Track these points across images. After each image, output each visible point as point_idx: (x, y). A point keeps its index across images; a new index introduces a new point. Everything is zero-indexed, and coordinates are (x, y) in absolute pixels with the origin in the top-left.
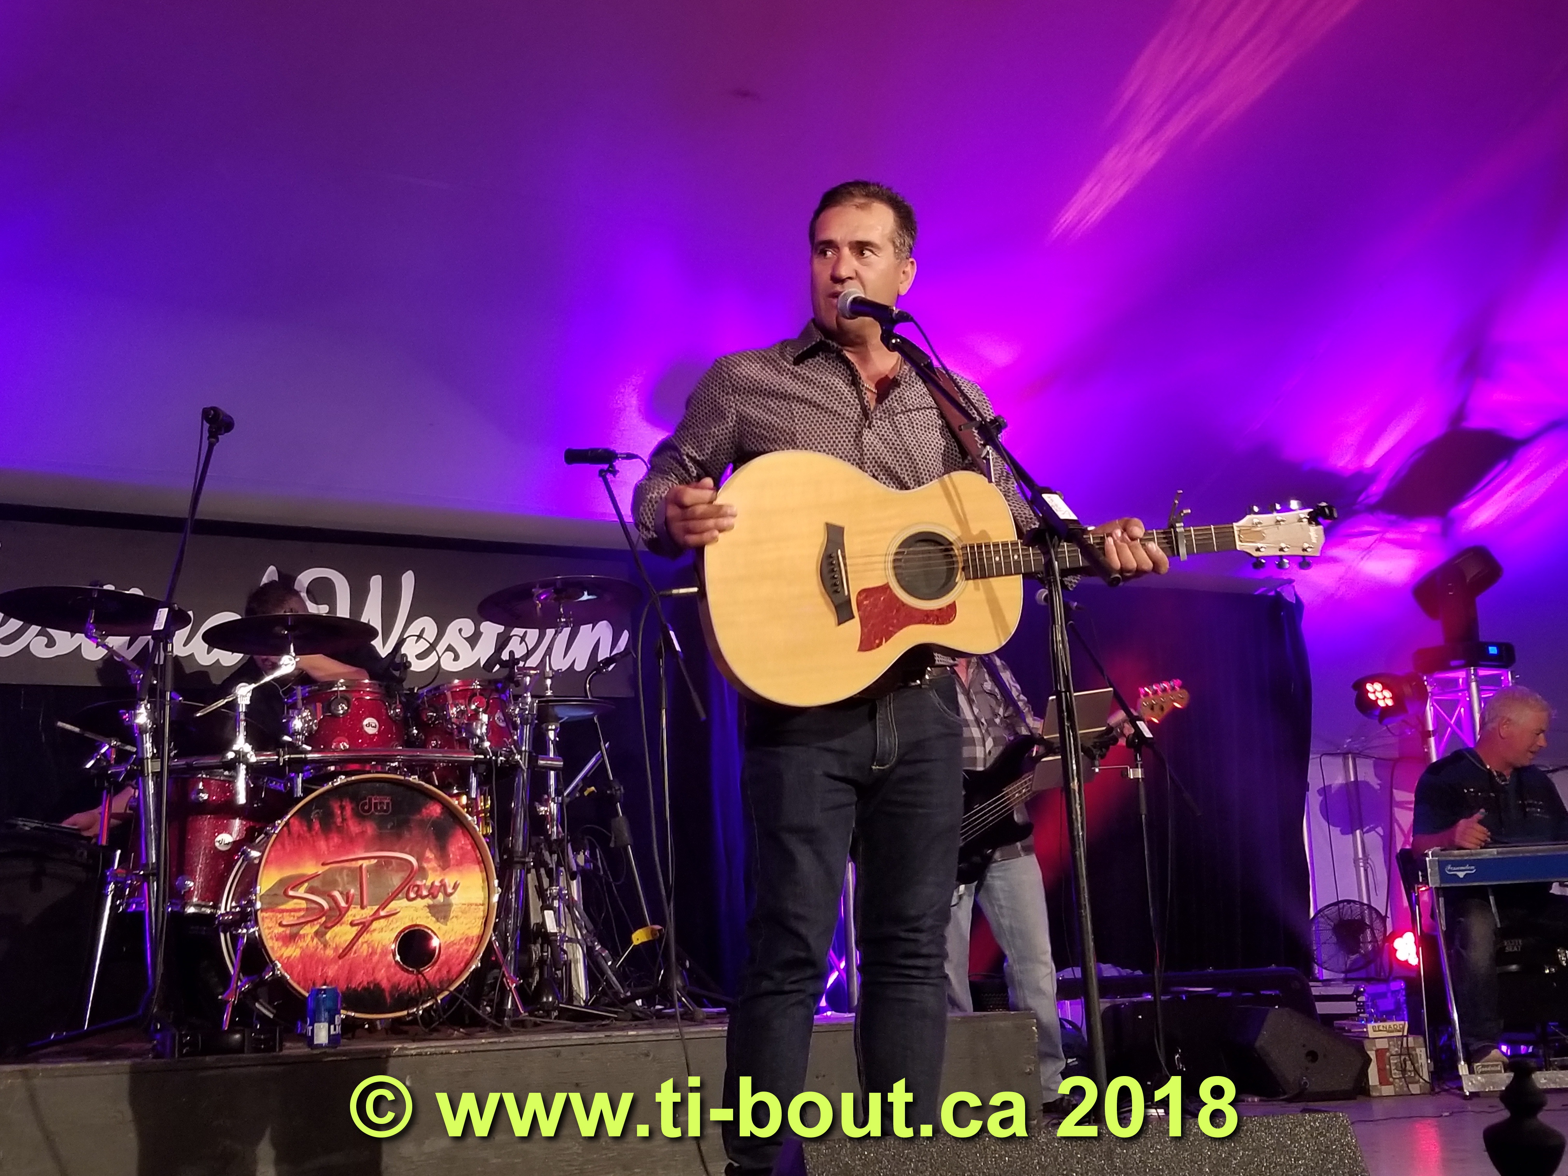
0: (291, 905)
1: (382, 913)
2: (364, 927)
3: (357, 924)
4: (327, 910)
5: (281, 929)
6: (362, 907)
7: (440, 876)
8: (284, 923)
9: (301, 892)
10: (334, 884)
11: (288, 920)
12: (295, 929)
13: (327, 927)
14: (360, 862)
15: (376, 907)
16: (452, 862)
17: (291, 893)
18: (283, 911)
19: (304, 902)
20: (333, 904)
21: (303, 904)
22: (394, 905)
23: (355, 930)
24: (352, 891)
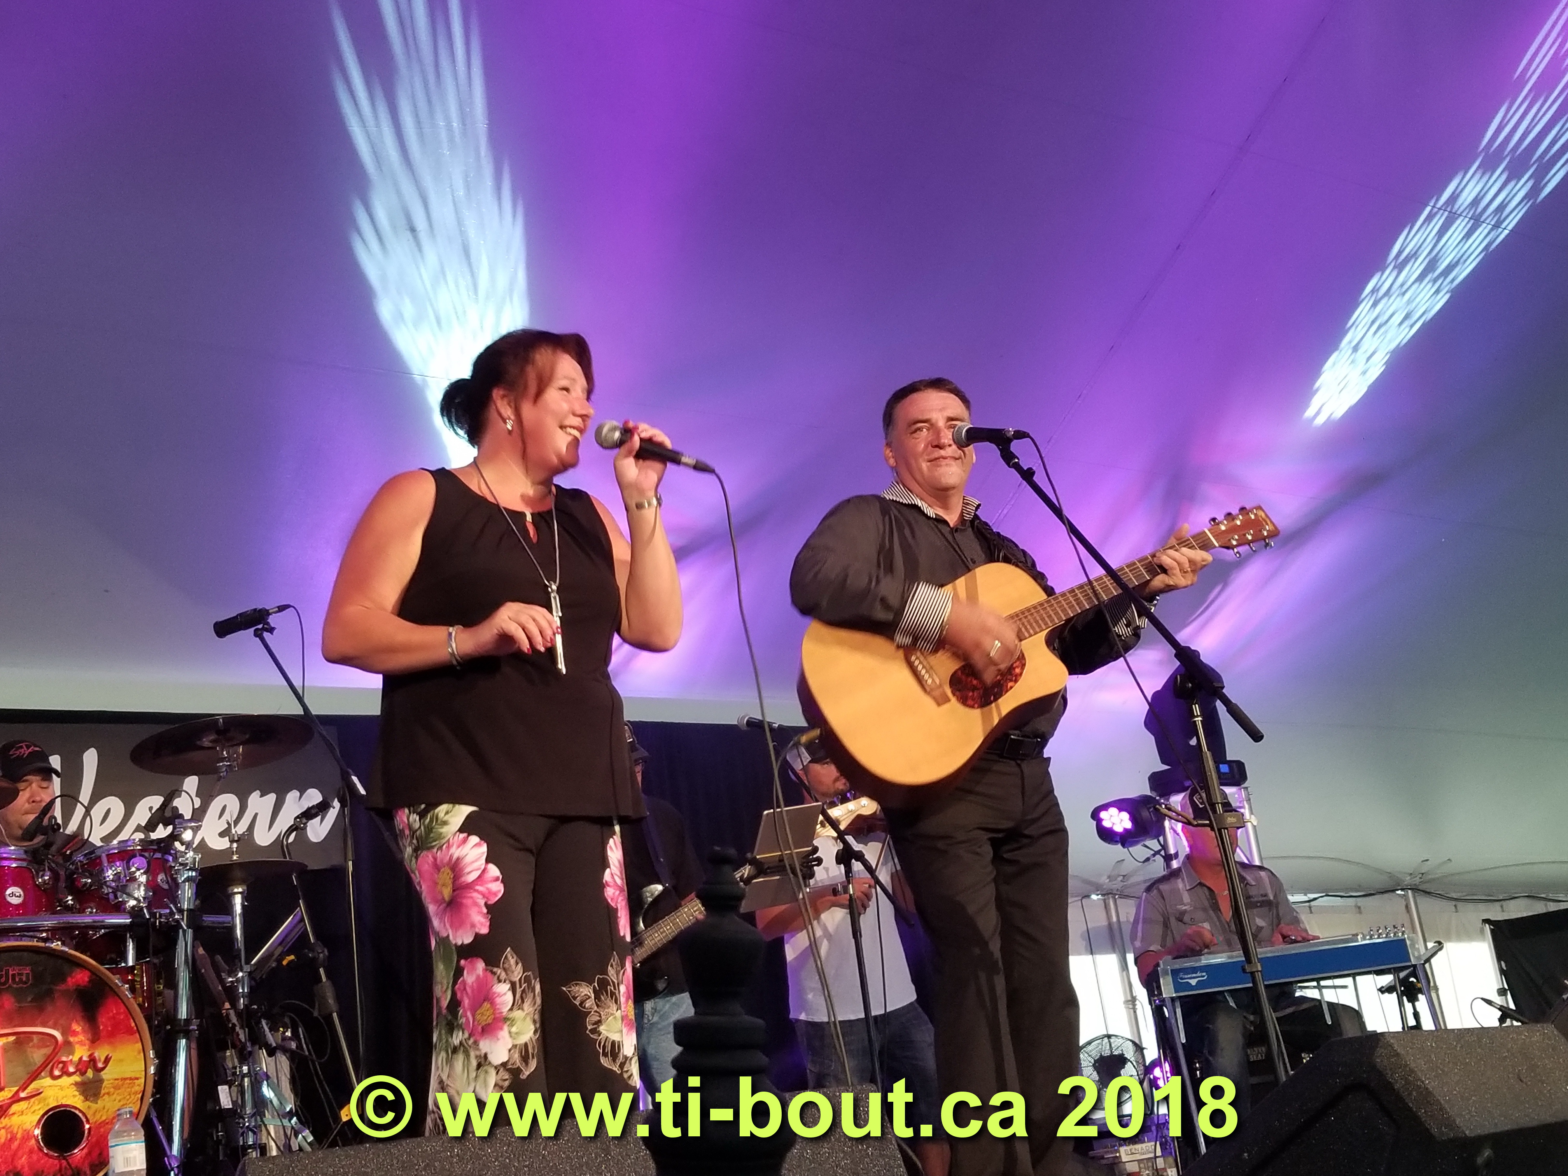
1: (24, 1094)
2: (3, 1110)
7: (90, 1050)
15: (16, 1089)
16: (103, 1034)
22: (36, 1085)
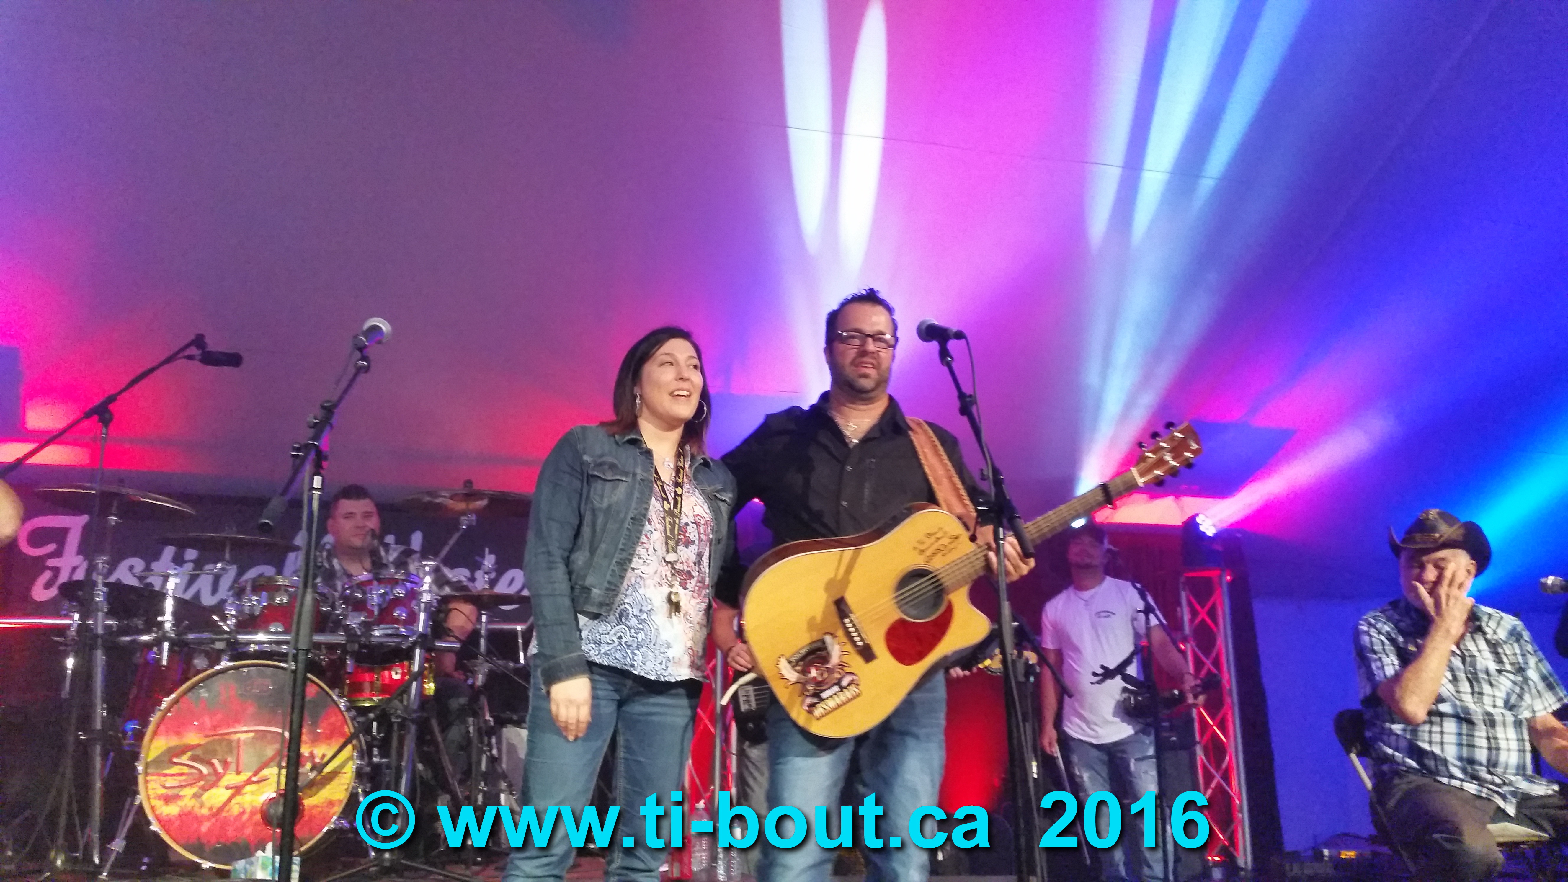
0: (175, 770)
1: (254, 779)
2: (238, 790)
3: (231, 788)
4: (206, 776)
5: (164, 791)
6: (238, 773)
7: (310, 747)
8: (167, 785)
9: (184, 759)
10: (214, 753)
11: (170, 782)
12: (175, 791)
13: (204, 789)
14: (239, 735)
15: (250, 774)
17: (175, 760)
18: (166, 775)
19: (185, 768)
20: (211, 770)
21: (185, 770)
22: (265, 772)
23: (230, 792)
24: (229, 759)
